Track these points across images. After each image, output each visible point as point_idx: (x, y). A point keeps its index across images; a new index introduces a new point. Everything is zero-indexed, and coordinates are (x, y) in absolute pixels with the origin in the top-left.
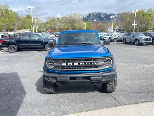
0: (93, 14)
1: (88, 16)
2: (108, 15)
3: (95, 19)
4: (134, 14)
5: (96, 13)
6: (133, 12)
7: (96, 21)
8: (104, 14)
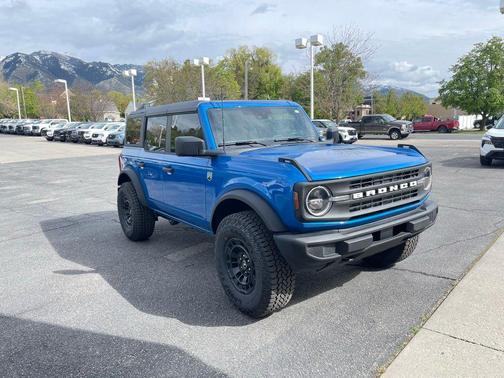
0: (27, 57)
1: (10, 62)
2: (88, 64)
3: (41, 75)
4: (198, 69)
5: (38, 53)
6: (196, 62)
7: (64, 81)
8: (73, 60)
